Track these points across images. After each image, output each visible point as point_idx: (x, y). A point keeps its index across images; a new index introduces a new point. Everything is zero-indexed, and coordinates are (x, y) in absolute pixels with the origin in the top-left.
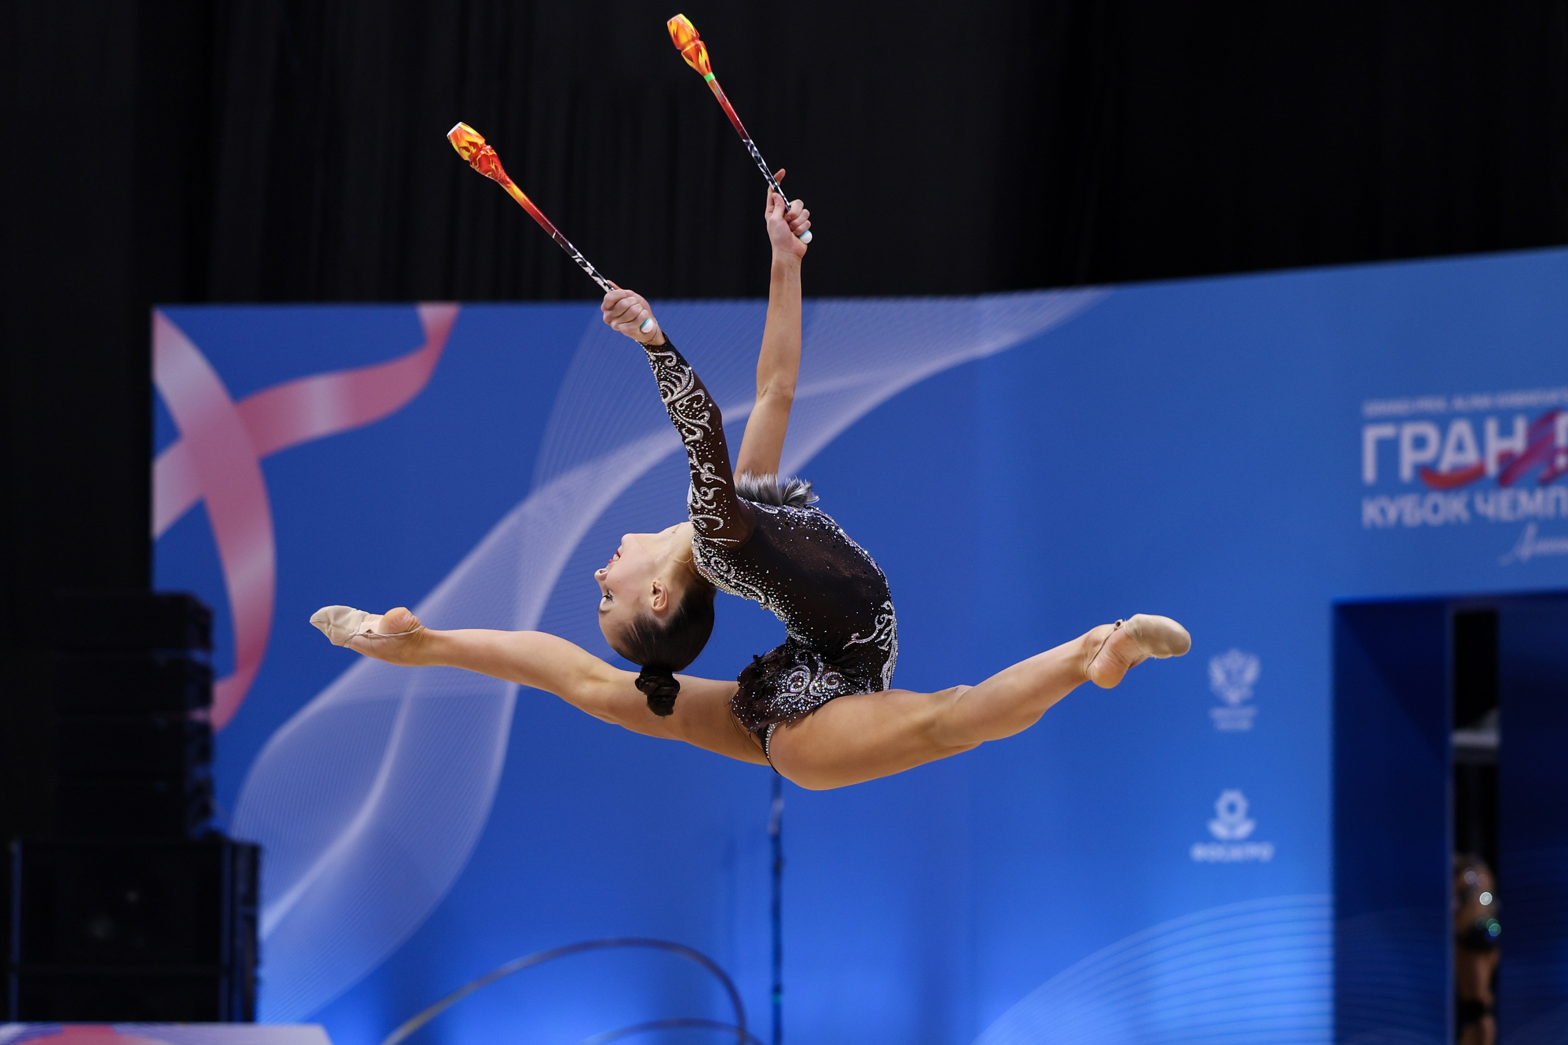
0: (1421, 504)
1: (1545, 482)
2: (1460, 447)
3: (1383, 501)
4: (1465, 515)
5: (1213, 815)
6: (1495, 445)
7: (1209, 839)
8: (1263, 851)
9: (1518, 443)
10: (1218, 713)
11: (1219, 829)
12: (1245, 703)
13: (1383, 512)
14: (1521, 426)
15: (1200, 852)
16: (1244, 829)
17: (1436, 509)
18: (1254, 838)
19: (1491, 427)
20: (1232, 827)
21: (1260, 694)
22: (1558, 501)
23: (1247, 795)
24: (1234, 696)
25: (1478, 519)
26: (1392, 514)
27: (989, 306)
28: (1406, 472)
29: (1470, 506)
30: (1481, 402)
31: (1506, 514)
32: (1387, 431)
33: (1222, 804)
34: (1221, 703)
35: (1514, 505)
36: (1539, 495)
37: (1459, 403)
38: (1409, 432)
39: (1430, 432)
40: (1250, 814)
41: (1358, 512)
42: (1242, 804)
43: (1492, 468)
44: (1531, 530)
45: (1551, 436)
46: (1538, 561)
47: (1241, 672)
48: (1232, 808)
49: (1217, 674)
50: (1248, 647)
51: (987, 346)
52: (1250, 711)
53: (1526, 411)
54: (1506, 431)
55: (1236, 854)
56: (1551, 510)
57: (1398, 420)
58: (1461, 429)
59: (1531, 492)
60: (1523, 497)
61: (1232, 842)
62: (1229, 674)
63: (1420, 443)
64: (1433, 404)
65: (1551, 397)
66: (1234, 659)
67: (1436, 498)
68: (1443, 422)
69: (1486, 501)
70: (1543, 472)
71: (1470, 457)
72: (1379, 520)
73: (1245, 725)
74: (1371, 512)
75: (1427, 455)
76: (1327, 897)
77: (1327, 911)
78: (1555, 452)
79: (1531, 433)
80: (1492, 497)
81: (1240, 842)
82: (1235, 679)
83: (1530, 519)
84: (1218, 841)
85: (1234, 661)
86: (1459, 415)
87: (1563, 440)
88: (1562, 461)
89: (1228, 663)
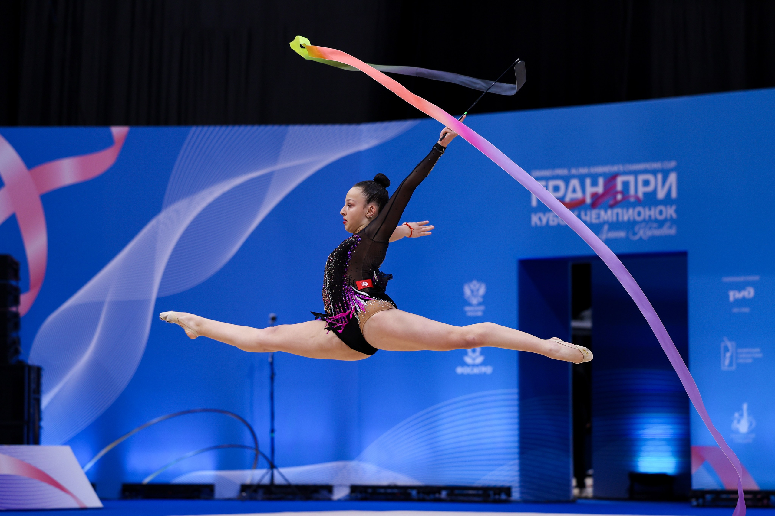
1: (612, 206)
2: (574, 191)
3: (541, 215)
6: (590, 190)
7: (464, 364)
8: (488, 370)
9: (600, 189)
10: (467, 308)
11: (468, 360)
12: (480, 304)
13: (540, 219)
14: (601, 181)
15: (460, 370)
16: (480, 360)
18: (483, 364)
19: (588, 182)
20: (474, 359)
21: (486, 300)
22: (617, 214)
24: (474, 301)
26: (544, 220)
27: (365, 128)
30: (583, 171)
31: (595, 220)
33: (469, 349)
34: (469, 304)
35: (598, 216)
36: (609, 212)
37: (574, 171)
38: (552, 184)
39: (561, 184)
41: (530, 219)
42: (479, 349)
43: (588, 200)
44: (606, 227)
45: (615, 186)
47: (478, 290)
48: (474, 350)
49: (467, 291)
50: (480, 280)
51: (364, 146)
52: (482, 308)
53: (603, 175)
54: (594, 183)
55: (476, 371)
56: (615, 219)
57: (547, 179)
58: (575, 182)
59: (606, 211)
60: (602, 213)
61: (474, 365)
62: (472, 291)
63: (557, 189)
64: (563, 172)
65: (615, 169)
66: (475, 285)
68: (566, 180)
69: (586, 215)
70: (611, 202)
71: (579, 195)
72: (539, 223)
73: (480, 313)
74: (535, 219)
75: (559, 194)
76: (516, 390)
77: (516, 397)
78: (617, 193)
79: (606, 185)
80: (588, 213)
81: (477, 366)
82: (475, 293)
83: (605, 223)
84: (468, 365)
85: (475, 286)
86: (574, 176)
87: (619, 187)
88: (619, 197)
89: (472, 286)
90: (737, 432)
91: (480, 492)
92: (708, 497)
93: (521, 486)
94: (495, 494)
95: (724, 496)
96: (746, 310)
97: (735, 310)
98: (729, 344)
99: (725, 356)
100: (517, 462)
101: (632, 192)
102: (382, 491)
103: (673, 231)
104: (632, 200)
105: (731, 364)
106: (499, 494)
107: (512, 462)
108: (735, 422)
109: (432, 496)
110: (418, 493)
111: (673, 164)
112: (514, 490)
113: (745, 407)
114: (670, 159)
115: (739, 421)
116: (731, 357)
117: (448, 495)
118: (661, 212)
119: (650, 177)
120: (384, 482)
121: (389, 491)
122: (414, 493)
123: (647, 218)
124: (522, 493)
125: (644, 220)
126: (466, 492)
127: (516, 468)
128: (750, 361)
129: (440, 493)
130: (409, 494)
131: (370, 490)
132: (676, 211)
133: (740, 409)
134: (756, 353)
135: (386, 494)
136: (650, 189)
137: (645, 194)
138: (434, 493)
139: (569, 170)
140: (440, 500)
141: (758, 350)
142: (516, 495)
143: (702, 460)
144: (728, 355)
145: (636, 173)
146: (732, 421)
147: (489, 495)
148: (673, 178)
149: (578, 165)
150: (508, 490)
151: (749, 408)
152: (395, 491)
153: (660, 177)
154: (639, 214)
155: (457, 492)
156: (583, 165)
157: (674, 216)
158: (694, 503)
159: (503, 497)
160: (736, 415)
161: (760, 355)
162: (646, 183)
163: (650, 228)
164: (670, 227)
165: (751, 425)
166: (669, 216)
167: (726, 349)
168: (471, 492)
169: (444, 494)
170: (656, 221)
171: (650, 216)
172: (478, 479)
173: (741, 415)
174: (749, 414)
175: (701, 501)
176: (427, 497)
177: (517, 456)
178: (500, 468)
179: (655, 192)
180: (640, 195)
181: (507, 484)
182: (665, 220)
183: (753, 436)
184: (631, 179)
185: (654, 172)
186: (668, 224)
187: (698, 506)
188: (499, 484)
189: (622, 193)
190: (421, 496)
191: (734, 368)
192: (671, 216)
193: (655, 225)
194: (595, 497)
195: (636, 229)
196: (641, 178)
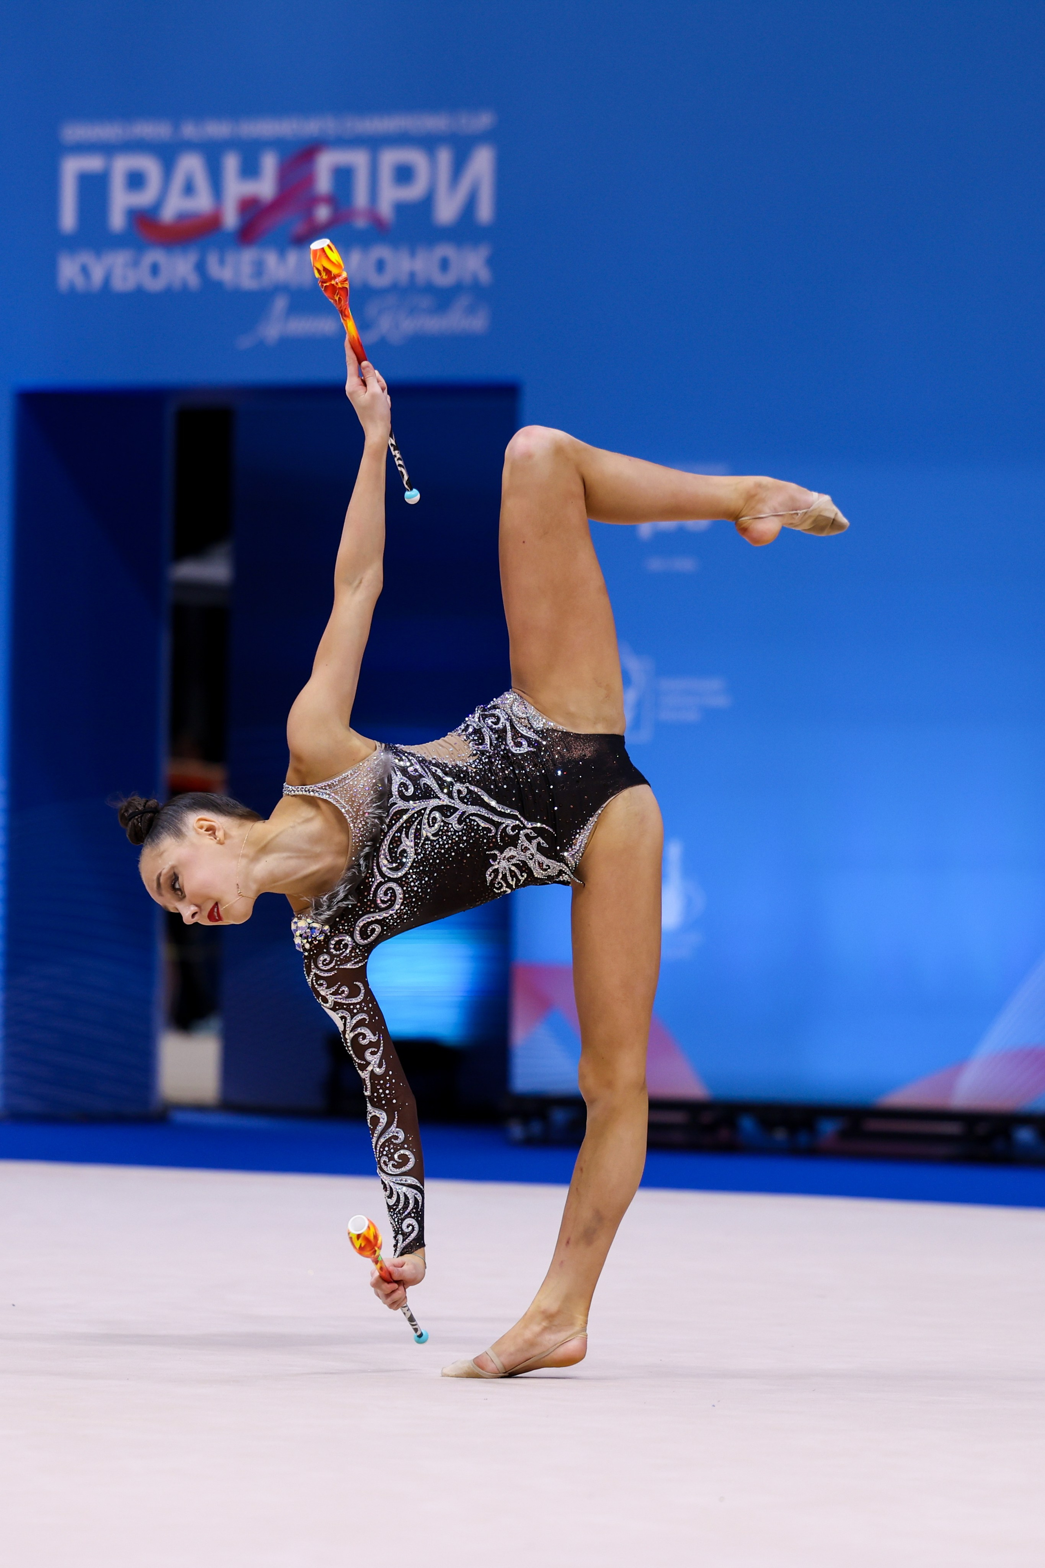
0: (136, 263)
1: (300, 241)
2: (189, 189)
3: (86, 258)
4: (193, 281)
6: (236, 188)
9: (265, 187)
13: (85, 271)
14: (269, 163)
17: (155, 270)
19: (231, 163)
25: (211, 286)
26: (97, 275)
28: (117, 220)
29: (201, 268)
30: (217, 129)
31: (248, 283)
32: (93, 163)
35: (259, 269)
36: (292, 257)
37: (189, 130)
38: (122, 165)
39: (150, 166)
41: (52, 270)
43: (231, 219)
44: (280, 304)
45: (309, 180)
46: (287, 343)
53: (276, 144)
54: (250, 170)
56: (306, 278)
57: (108, 149)
58: (191, 164)
59: (282, 253)
60: (271, 259)
63: (136, 181)
64: (154, 130)
65: (309, 127)
67: (155, 255)
68: (167, 155)
69: (222, 262)
70: (298, 227)
71: (202, 203)
72: (79, 282)
74: (69, 270)
75: (145, 198)
76: (2, 786)
77: (2, 804)
78: (314, 201)
79: (284, 173)
80: (230, 258)
83: (279, 289)
86: (189, 146)
87: (323, 183)
88: (323, 213)
93: (7, 1072)
96: (685, 564)
97: (656, 564)
101: (361, 198)
103: (478, 323)
104: (361, 223)
111: (484, 120)
113: (674, 850)
114: (475, 105)
118: (445, 264)
119: (416, 158)
123: (404, 279)
124: (8, 1091)
125: (394, 288)
128: (692, 716)
132: (491, 262)
134: (713, 692)
136: (414, 192)
137: (401, 208)
139: (176, 126)
141: (717, 683)
143: (545, 1007)
144: (630, 695)
145: (374, 144)
148: (483, 162)
149: (200, 113)
153: (444, 157)
154: (380, 266)
157: (485, 275)
158: (517, 1131)
161: (721, 701)
162: (404, 174)
163: (413, 311)
164: (471, 310)
165: (690, 904)
166: (467, 277)
170: (430, 289)
171: (412, 275)
175: (536, 1126)
179: (427, 203)
180: (385, 209)
182: (457, 289)
183: (696, 939)
184: (358, 159)
185: (428, 143)
186: (463, 301)
187: (529, 1143)
189: (332, 200)
191: (645, 735)
192: (475, 275)
193: (425, 302)
195: (372, 310)
196: (390, 158)
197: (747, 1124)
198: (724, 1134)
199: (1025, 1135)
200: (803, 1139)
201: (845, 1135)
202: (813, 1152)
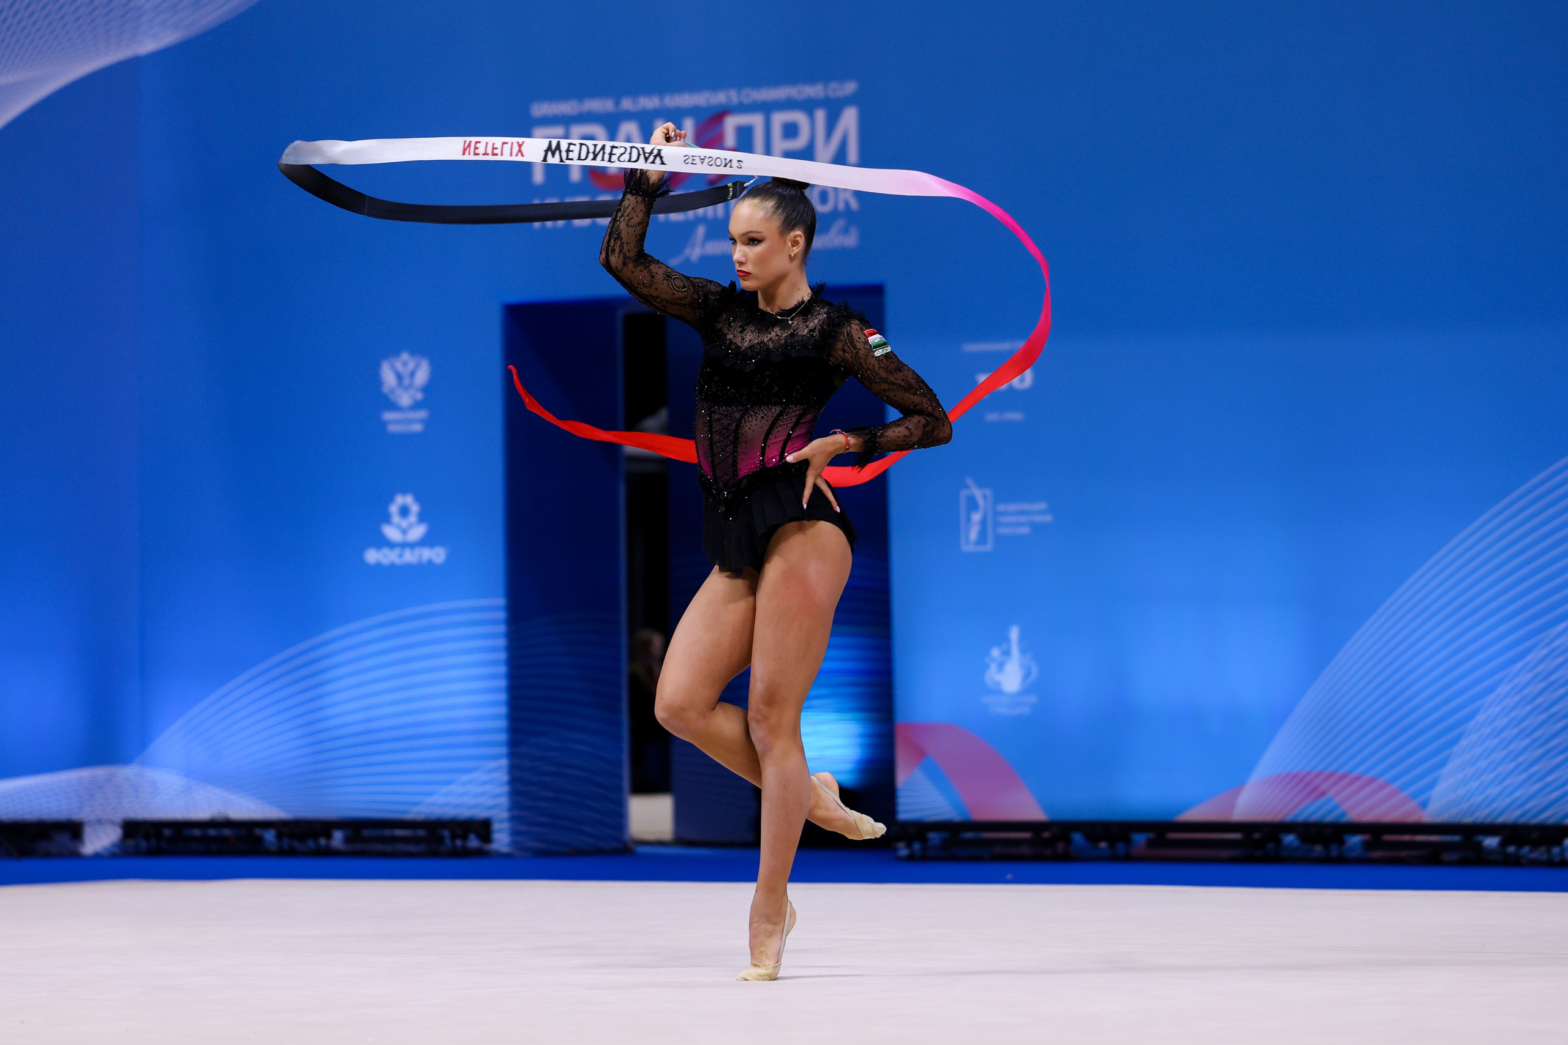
5: (387, 519)
7: (383, 543)
8: (437, 555)
10: (388, 416)
11: (391, 532)
12: (417, 406)
14: (689, 126)
15: (372, 556)
16: (418, 532)
18: (426, 541)
20: (404, 532)
21: (431, 396)
23: (418, 499)
24: (405, 400)
28: (576, 173)
30: (649, 103)
32: (556, 132)
33: (394, 509)
34: (394, 407)
37: (627, 104)
38: (578, 132)
39: (599, 132)
40: (422, 518)
42: (415, 508)
44: (701, 230)
45: (720, 137)
47: (412, 374)
48: (404, 511)
49: (388, 377)
50: (416, 351)
51: (147, 46)
52: (422, 414)
53: (693, 111)
55: (409, 557)
57: (567, 121)
58: (630, 129)
61: (404, 545)
62: (399, 377)
64: (602, 105)
65: (720, 98)
66: (405, 362)
68: (611, 122)
73: (418, 428)
76: (501, 601)
77: (502, 615)
79: (701, 134)
81: (412, 545)
82: (406, 381)
83: (700, 220)
84: (391, 545)
85: (405, 364)
86: (628, 116)
87: (731, 139)
89: (399, 366)
90: (998, 691)
91: (421, 833)
92: (934, 837)
93: (513, 819)
94: (454, 837)
95: (969, 835)
96: (1015, 416)
98: (978, 493)
99: (969, 520)
100: (504, 762)
101: (759, 150)
102: (197, 832)
103: (851, 240)
105: (982, 539)
106: (465, 838)
107: (493, 764)
108: (993, 667)
109: (311, 844)
110: (279, 836)
111: (850, 87)
112: (496, 826)
113: (1014, 633)
114: (843, 78)
115: (1001, 667)
116: (983, 523)
117: (347, 840)
118: (824, 197)
119: (799, 117)
120: (202, 813)
121: (212, 832)
122: (270, 836)
124: (514, 833)
126: (387, 832)
127: (504, 777)
128: (1024, 530)
129: (329, 836)
130: (260, 839)
131: (167, 832)
133: (1002, 640)
134: (1039, 512)
135: (205, 839)
136: (799, 143)
138: (315, 836)
139: (617, 103)
140: (329, 853)
141: (1042, 506)
142: (501, 840)
143: (920, 754)
144: (976, 517)
145: (767, 109)
146: (986, 667)
147: (441, 840)
148: (850, 118)
149: (636, 90)
150: (483, 828)
151: (1022, 639)
152: (227, 832)
153: (820, 115)
155: (366, 833)
156: (649, 92)
157: (855, 204)
158: (902, 849)
159: (473, 842)
160: (995, 652)
161: (1048, 518)
162: (791, 130)
164: (845, 231)
165: (1027, 674)
166: (841, 206)
167: (973, 505)
168: (399, 832)
169: (338, 838)
172: (416, 804)
173: (1007, 653)
174: (1023, 651)
175: (917, 846)
176: (298, 845)
177: (504, 750)
178: (466, 777)
181: (481, 814)
182: (835, 215)
183: (1033, 699)
184: (756, 120)
185: (808, 106)
186: (840, 223)
187: (911, 858)
188: (464, 813)
190: (286, 842)
191: (989, 547)
192: (847, 204)
194: (679, 840)
196: (779, 119)
197: (1077, 838)
198: (1061, 847)
199: (1289, 839)
200: (1121, 848)
201: (1151, 844)
202: (1128, 858)
